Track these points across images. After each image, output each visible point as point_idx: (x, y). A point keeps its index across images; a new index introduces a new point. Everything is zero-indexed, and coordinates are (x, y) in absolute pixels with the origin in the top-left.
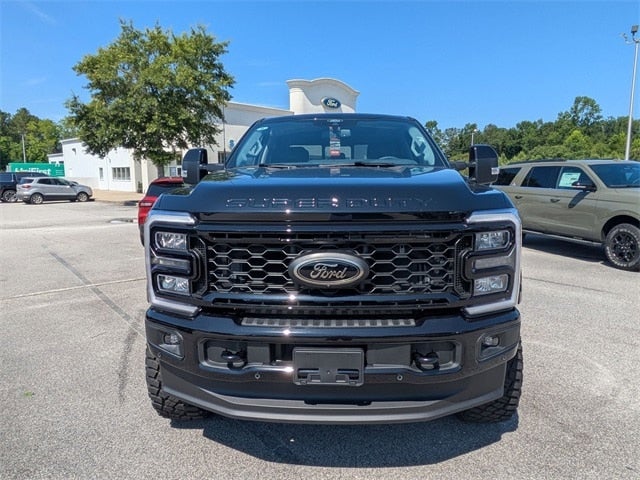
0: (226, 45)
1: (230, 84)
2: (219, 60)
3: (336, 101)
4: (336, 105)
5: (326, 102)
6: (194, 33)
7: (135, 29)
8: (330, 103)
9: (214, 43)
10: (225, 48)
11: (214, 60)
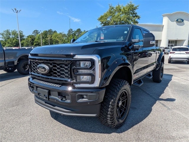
0: (138, 6)
1: (139, 18)
2: (136, 11)
3: (182, 20)
4: (181, 21)
5: (177, 20)
6: (128, 4)
7: (113, 6)
8: (179, 20)
9: (134, 6)
10: (137, 7)
11: (134, 12)
